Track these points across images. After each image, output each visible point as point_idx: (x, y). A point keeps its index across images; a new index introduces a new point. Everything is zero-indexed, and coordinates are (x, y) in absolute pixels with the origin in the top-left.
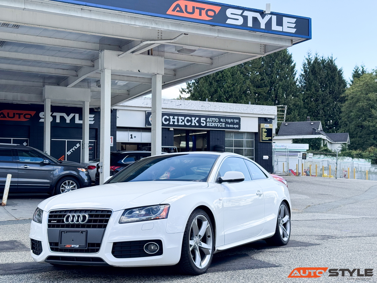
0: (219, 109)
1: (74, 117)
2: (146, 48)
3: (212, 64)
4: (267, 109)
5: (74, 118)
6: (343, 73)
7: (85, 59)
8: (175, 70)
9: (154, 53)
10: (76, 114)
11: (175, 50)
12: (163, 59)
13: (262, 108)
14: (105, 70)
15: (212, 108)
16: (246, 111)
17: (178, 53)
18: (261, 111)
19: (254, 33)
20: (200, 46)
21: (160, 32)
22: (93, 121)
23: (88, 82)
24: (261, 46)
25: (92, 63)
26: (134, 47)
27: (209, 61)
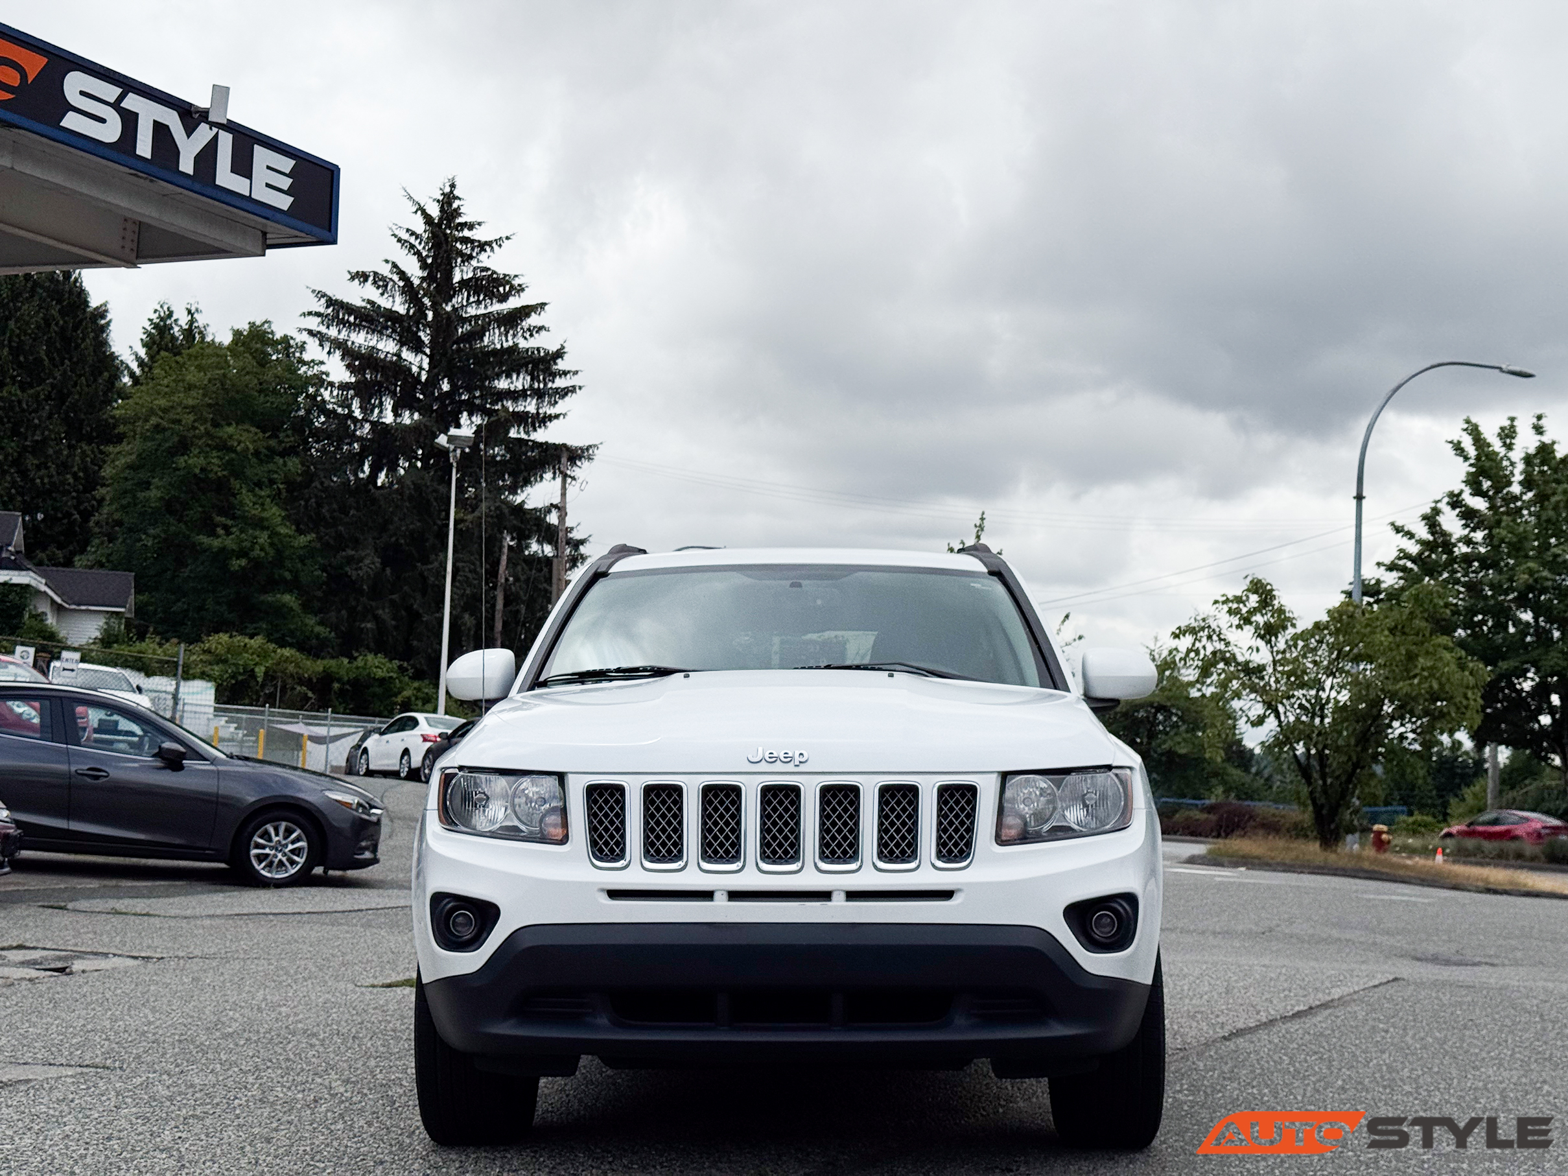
6: (108, 324)
19: (147, 183)
24: (125, 229)
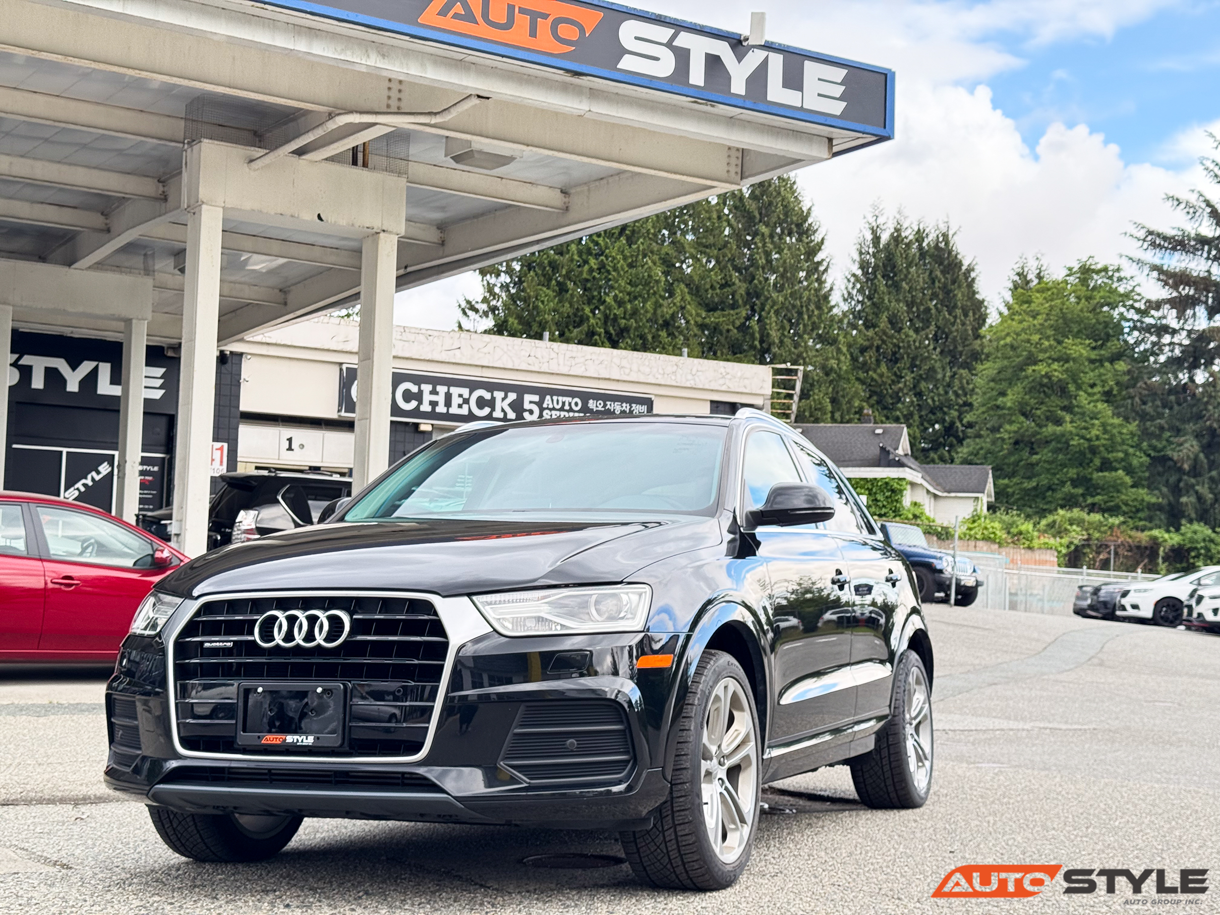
0: (583, 369)
1: (94, 374)
2: (346, 141)
3: (567, 209)
4: (739, 374)
5: (93, 376)
7: (135, 174)
8: (442, 227)
9: (372, 160)
10: (101, 365)
11: (446, 156)
12: (402, 182)
13: (722, 370)
14: (204, 207)
15: (561, 362)
16: (673, 378)
17: (453, 164)
18: (721, 381)
19: (708, 108)
20: (529, 143)
21: (397, 86)
22: (160, 388)
23: (145, 255)
24: (729, 156)
25: (161, 189)
26: (304, 134)
27: (556, 198)
